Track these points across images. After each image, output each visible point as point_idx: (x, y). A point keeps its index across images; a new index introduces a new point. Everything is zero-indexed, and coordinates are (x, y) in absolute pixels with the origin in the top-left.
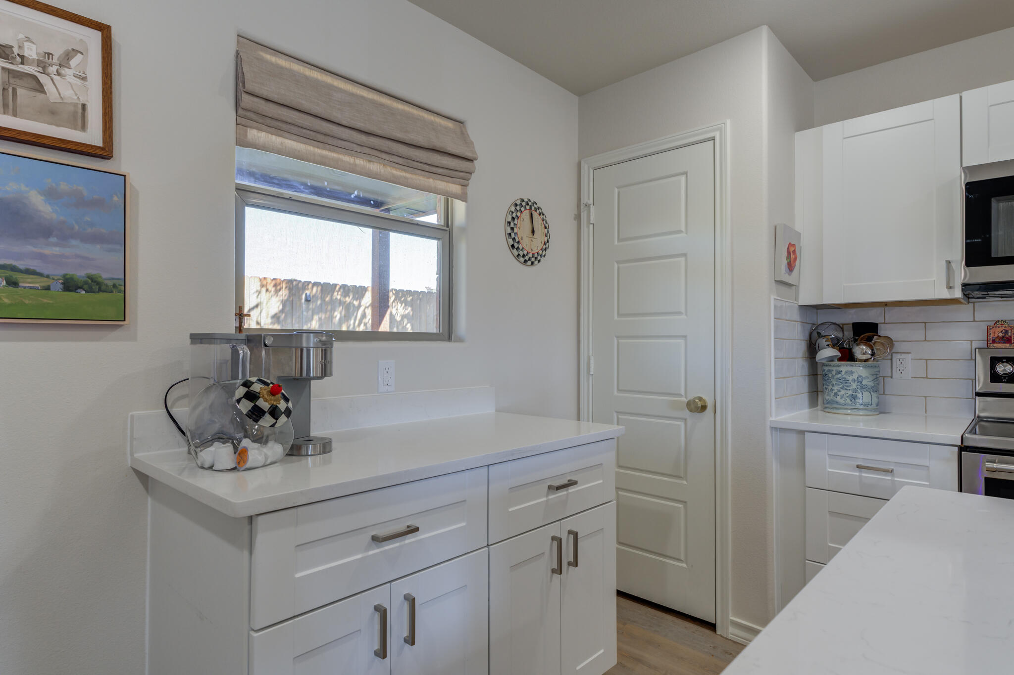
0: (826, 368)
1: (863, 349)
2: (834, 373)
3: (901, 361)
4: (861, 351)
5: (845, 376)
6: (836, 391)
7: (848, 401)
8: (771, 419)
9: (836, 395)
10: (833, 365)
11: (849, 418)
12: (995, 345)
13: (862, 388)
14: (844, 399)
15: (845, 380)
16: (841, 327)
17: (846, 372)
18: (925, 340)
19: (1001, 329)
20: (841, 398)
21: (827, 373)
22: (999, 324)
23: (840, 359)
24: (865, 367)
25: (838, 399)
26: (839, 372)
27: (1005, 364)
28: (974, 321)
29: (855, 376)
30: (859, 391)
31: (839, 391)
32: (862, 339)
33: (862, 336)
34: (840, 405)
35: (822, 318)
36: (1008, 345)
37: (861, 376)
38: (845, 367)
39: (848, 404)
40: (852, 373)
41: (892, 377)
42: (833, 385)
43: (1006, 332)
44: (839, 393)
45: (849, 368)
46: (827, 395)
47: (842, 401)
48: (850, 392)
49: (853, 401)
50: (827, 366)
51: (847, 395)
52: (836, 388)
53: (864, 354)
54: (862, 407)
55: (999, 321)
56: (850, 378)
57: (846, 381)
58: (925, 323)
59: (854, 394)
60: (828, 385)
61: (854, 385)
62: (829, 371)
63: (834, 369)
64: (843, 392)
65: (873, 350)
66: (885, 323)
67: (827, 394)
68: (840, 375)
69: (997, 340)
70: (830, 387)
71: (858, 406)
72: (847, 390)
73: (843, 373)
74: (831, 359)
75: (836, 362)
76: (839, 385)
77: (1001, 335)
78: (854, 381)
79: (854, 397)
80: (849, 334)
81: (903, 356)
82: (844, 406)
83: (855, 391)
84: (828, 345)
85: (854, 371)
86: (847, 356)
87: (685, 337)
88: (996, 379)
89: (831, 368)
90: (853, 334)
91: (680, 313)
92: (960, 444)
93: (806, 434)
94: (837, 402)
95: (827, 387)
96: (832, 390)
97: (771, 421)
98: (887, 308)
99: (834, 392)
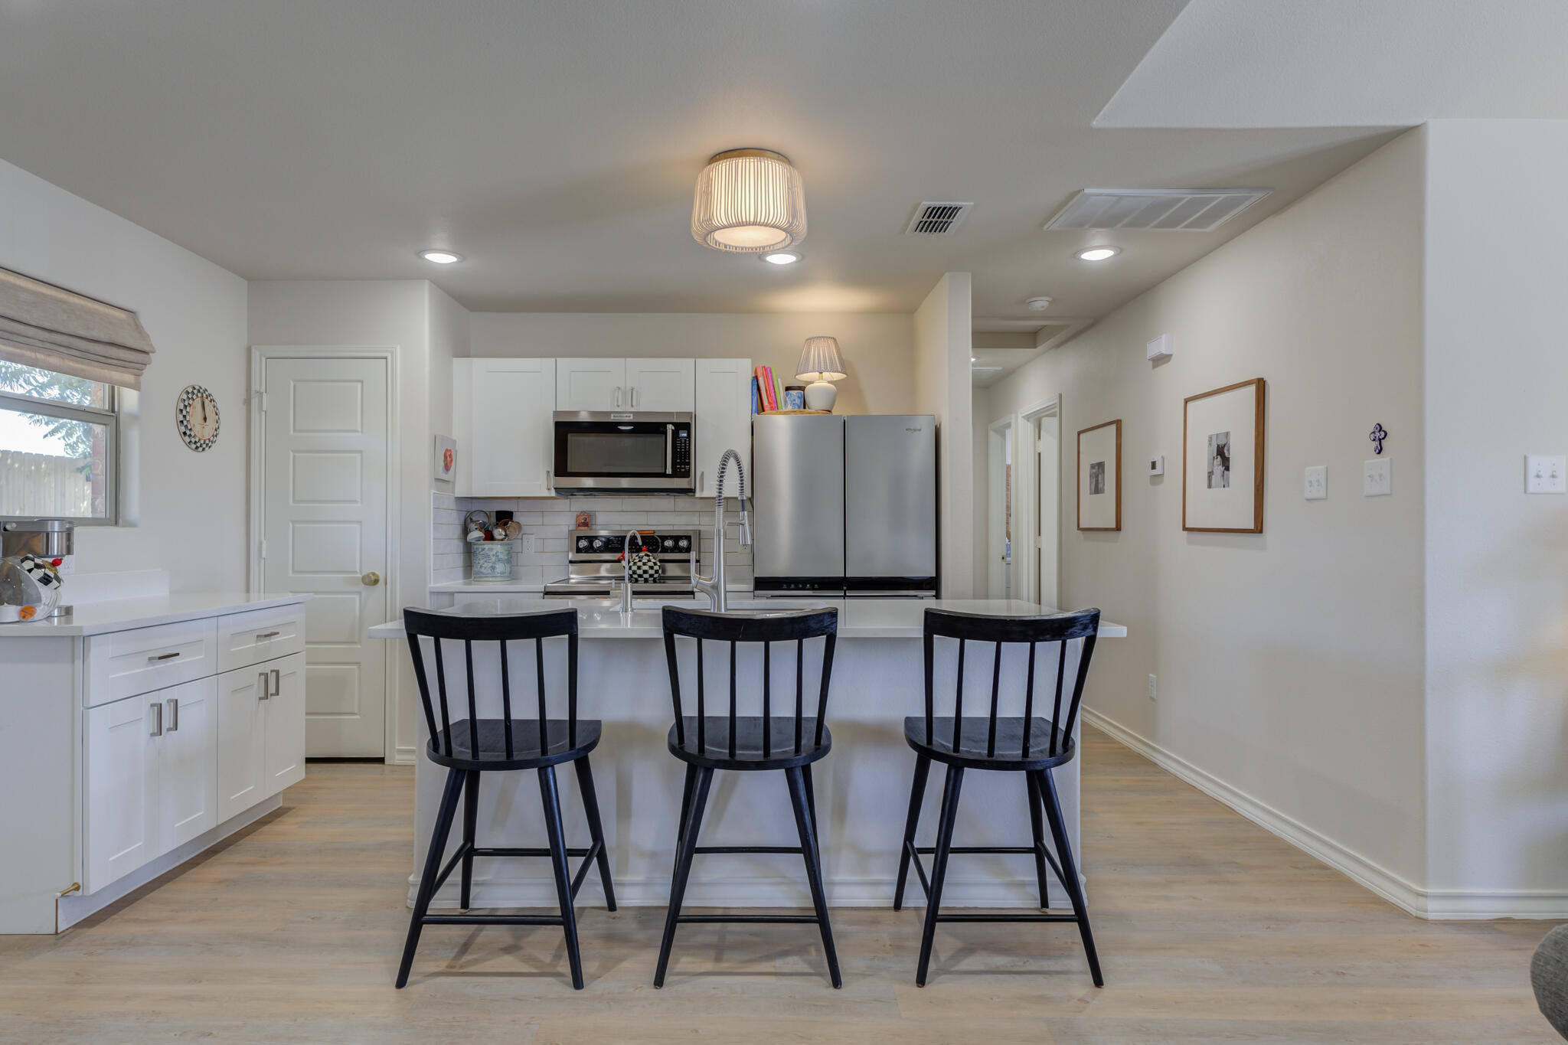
0: (475, 547)
1: (500, 531)
2: (480, 550)
3: (528, 539)
4: (498, 533)
5: (487, 552)
6: (482, 564)
7: (490, 571)
8: (431, 585)
9: (481, 567)
10: (479, 543)
11: (491, 583)
12: (578, 528)
13: (499, 560)
14: (487, 569)
16: (487, 514)
17: (489, 549)
18: (543, 524)
19: (582, 517)
20: (485, 569)
21: (475, 550)
22: (580, 514)
23: (484, 539)
24: (501, 545)
25: (483, 570)
26: (483, 549)
27: (584, 540)
28: (570, 511)
29: (494, 552)
30: (497, 563)
31: (484, 564)
32: (500, 523)
34: (484, 574)
35: (476, 507)
36: (586, 528)
37: (498, 552)
38: (488, 545)
39: (490, 574)
40: (492, 549)
41: (522, 553)
42: (479, 559)
43: (586, 520)
44: (484, 566)
45: (490, 546)
46: (475, 567)
47: (485, 571)
48: (491, 564)
49: (493, 570)
50: (475, 544)
51: (489, 567)
52: (481, 562)
53: (500, 535)
54: (499, 575)
55: (583, 512)
56: (491, 554)
57: (488, 556)
58: (542, 513)
59: (493, 565)
60: (476, 559)
61: (494, 559)
62: (477, 548)
63: (480, 546)
64: (486, 564)
65: (507, 532)
66: (517, 512)
68: (484, 551)
69: (581, 525)
70: (477, 561)
71: (496, 575)
72: (489, 562)
73: (486, 549)
74: (478, 539)
75: (482, 542)
76: (484, 559)
77: (583, 521)
78: (494, 555)
79: (493, 568)
80: (493, 519)
81: (529, 535)
82: (487, 575)
83: (494, 563)
84: (477, 528)
85: (496, 549)
86: (489, 537)
87: (360, 522)
88: (579, 550)
89: (478, 546)
90: (497, 520)
91: (356, 502)
92: (544, 591)
93: (455, 594)
94: (482, 572)
95: (475, 561)
96: (479, 563)
97: (430, 588)
98: (520, 500)
99: (480, 565)
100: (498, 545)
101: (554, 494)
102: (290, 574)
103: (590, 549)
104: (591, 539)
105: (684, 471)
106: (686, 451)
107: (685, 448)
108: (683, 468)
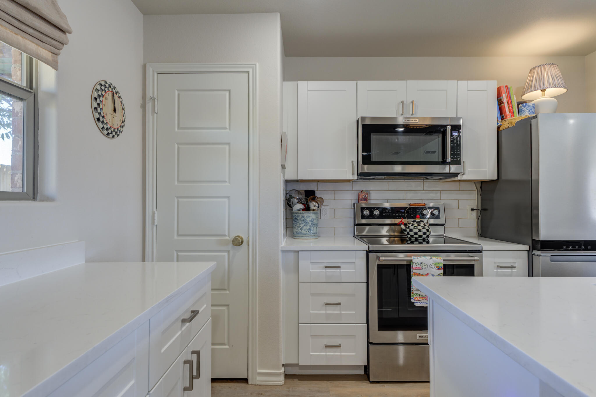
0: (296, 215)
1: (314, 204)
2: (300, 217)
3: (325, 210)
4: (313, 205)
5: (306, 219)
6: (301, 227)
7: (307, 232)
8: (281, 246)
9: (301, 229)
10: (300, 213)
11: (306, 241)
12: (362, 202)
13: (313, 224)
14: (305, 231)
15: (306, 221)
16: (299, 192)
17: (307, 217)
18: (334, 200)
19: (364, 194)
20: (304, 231)
21: (297, 218)
22: (363, 192)
23: (303, 210)
24: (314, 213)
25: (303, 231)
26: (303, 217)
27: (366, 210)
28: (353, 190)
29: (310, 219)
30: (312, 226)
31: (303, 227)
32: (310, 199)
33: (310, 197)
34: (304, 234)
35: (289, 187)
36: (366, 202)
37: (313, 219)
38: (306, 214)
39: (308, 234)
40: (309, 217)
41: (320, 218)
42: (300, 224)
43: (365, 196)
44: (303, 228)
45: (308, 215)
46: (297, 230)
47: (304, 232)
48: (308, 227)
49: (310, 232)
50: (297, 213)
51: (307, 229)
52: (301, 226)
53: (315, 206)
54: (313, 235)
55: (363, 191)
56: (308, 220)
58: (334, 191)
59: (310, 228)
60: (297, 224)
61: (310, 223)
62: (298, 216)
63: (301, 215)
64: (305, 227)
65: (318, 204)
66: (317, 191)
67: (296, 229)
68: (304, 218)
69: (362, 200)
70: (298, 225)
71: (312, 234)
72: (307, 226)
73: (305, 217)
74: (299, 210)
75: (301, 212)
76: (303, 224)
77: (363, 197)
78: (310, 221)
79: (310, 230)
81: (326, 207)
82: (305, 235)
83: (310, 226)
84: (297, 202)
85: (310, 216)
86: (307, 208)
87: (228, 197)
88: (363, 217)
89: (299, 215)
90: (306, 196)
91: (225, 182)
92: (367, 250)
93: (300, 252)
94: (302, 233)
95: (296, 225)
96: (299, 226)
97: (281, 247)
98: (318, 183)
99: (300, 228)
100: (312, 214)
101: (356, 177)
102: (176, 237)
103: (371, 216)
104: (371, 209)
105: (457, 159)
106: (457, 146)
107: (457, 144)
108: (455, 158)
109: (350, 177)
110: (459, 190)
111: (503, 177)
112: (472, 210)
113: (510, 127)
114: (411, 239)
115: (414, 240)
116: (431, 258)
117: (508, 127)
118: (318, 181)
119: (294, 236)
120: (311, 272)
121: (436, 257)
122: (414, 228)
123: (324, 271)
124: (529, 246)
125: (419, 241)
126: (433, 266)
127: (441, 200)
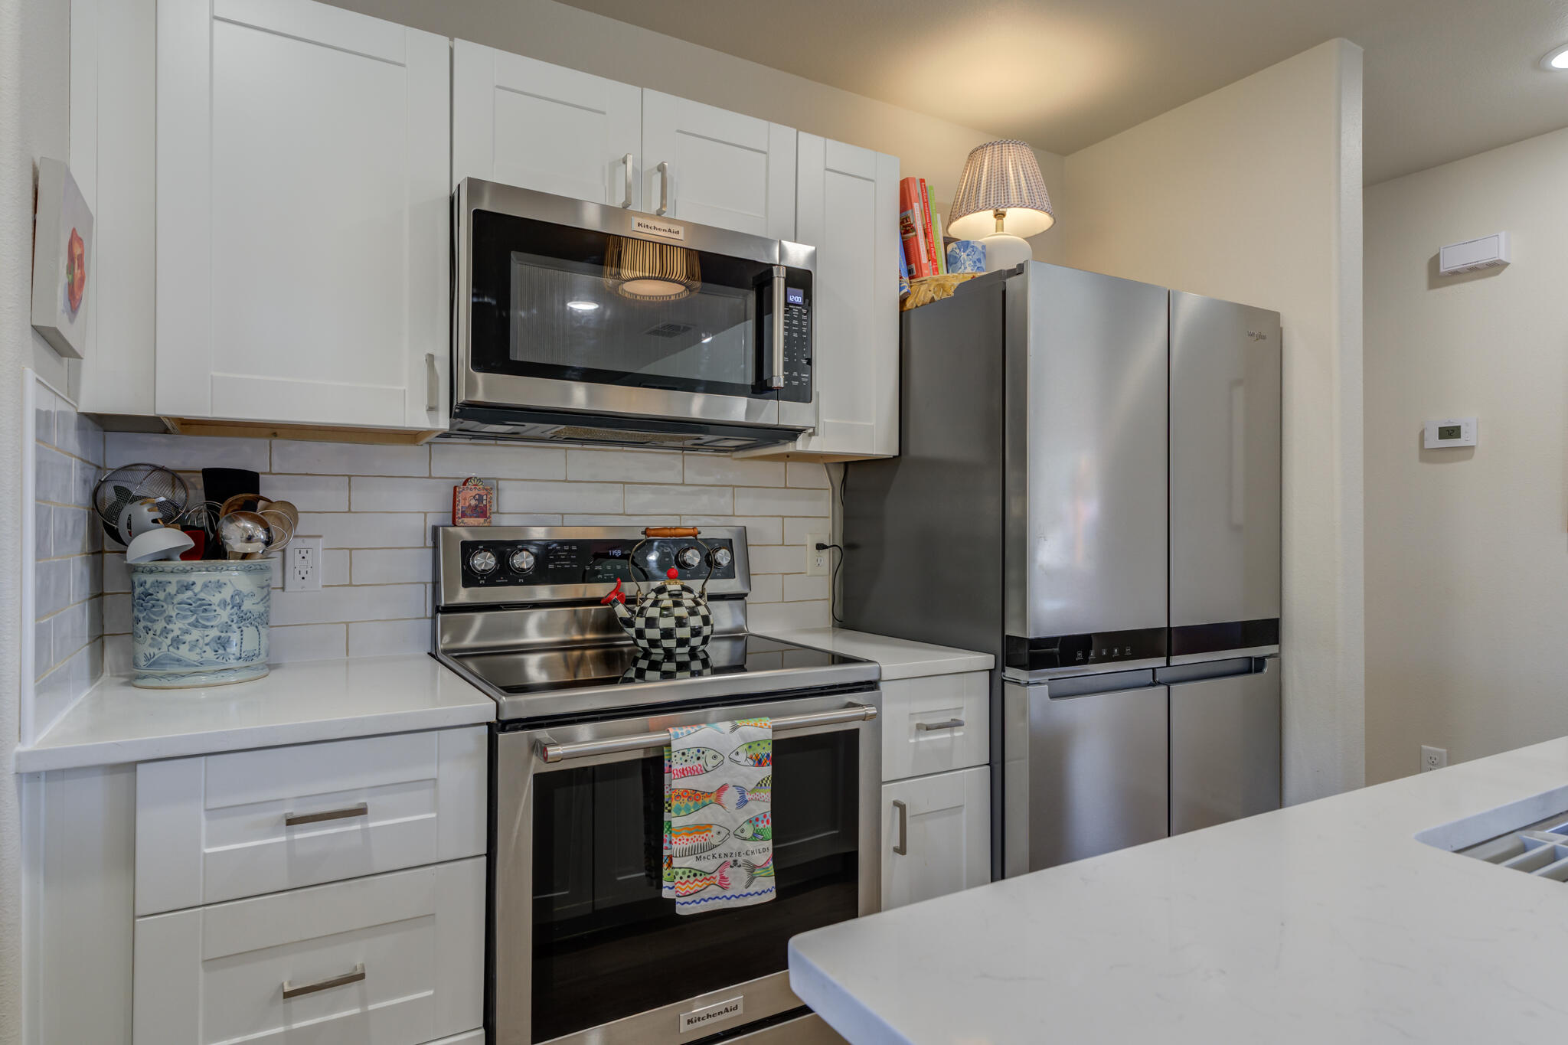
0: (150, 579)
1: (245, 529)
2: (172, 589)
3: (304, 553)
4: (237, 532)
5: (202, 595)
6: (177, 632)
7: (210, 654)
8: (19, 748)
9: (177, 642)
10: (170, 569)
11: (203, 694)
12: (466, 520)
13: (242, 619)
14: (198, 650)
15: (201, 605)
16: (175, 478)
17: (205, 586)
18: (349, 511)
19: (474, 493)
20: (190, 650)
21: (150, 591)
22: (470, 485)
23: (186, 555)
24: (249, 570)
25: (184, 652)
26: (188, 587)
27: (483, 554)
28: (430, 477)
29: (227, 593)
30: (235, 626)
31: (187, 632)
32: (230, 506)
33: (230, 499)
34: (188, 665)
36: (481, 520)
37: (238, 593)
38: (202, 574)
39: (210, 662)
40: (220, 585)
41: (283, 589)
42: (169, 620)
43: (480, 499)
44: (187, 638)
45: (214, 576)
46: (151, 645)
47: (193, 657)
48: (214, 633)
49: (221, 651)
50: (151, 572)
51: (207, 640)
52: (176, 627)
53: (250, 539)
54: (241, 663)
55: (470, 478)
56: (215, 599)
57: (204, 607)
58: (350, 476)
59: (223, 635)
60: (153, 621)
61: (224, 615)
62: (159, 584)
63: (174, 579)
64: (196, 634)
65: (268, 530)
66: (270, 473)
67: (149, 641)
68: (189, 594)
69: (468, 512)
70: (159, 626)
71: (233, 663)
72: (206, 627)
73: (197, 588)
74: (166, 556)
75: (178, 563)
76: (185, 617)
77: (473, 502)
78: (224, 604)
79: (222, 643)
80: (196, 497)
81: (309, 542)
82: (197, 668)
83: (226, 628)
84: (155, 521)
85: (224, 581)
86: (209, 549)
88: (471, 578)
89: (162, 578)
90: (208, 496)
92: (493, 719)
93: (140, 767)
94: (179, 660)
95: (149, 624)
96: (165, 631)
97: (19, 757)
98: (275, 442)
99: (170, 636)
100: (236, 573)
101: (443, 423)
103: (505, 574)
104: (504, 550)
105: (801, 382)
106: (800, 339)
107: (800, 332)
108: (795, 379)
109: (418, 419)
110: (786, 487)
111: (914, 450)
112: (820, 547)
113: (936, 298)
114: (652, 653)
115: (662, 656)
116: (734, 728)
117: (932, 300)
118: (275, 435)
119: (138, 677)
120: (205, 854)
121: (752, 722)
122: (661, 615)
123: (283, 839)
124: (993, 656)
125: (679, 659)
126: (742, 757)
127: (734, 515)
